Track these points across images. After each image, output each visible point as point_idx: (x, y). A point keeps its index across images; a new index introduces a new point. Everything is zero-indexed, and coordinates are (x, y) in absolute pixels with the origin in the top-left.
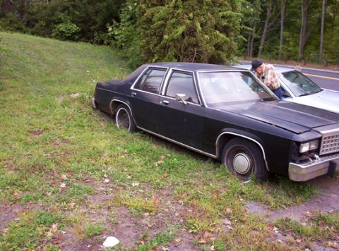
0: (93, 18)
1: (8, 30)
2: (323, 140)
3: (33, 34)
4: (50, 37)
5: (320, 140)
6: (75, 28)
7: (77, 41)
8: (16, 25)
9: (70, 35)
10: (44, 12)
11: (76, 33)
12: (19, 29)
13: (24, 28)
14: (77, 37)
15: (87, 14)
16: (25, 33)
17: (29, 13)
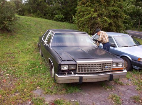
0: (69, 12)
1: (37, 17)
2: (78, 66)
3: (46, 18)
4: (53, 20)
5: (76, 65)
6: (62, 16)
7: (64, 21)
8: (40, 15)
9: (60, 19)
10: (50, 10)
11: (63, 18)
12: (41, 17)
13: (43, 16)
14: (63, 20)
15: (67, 11)
16: (43, 18)
17: (45, 11)
